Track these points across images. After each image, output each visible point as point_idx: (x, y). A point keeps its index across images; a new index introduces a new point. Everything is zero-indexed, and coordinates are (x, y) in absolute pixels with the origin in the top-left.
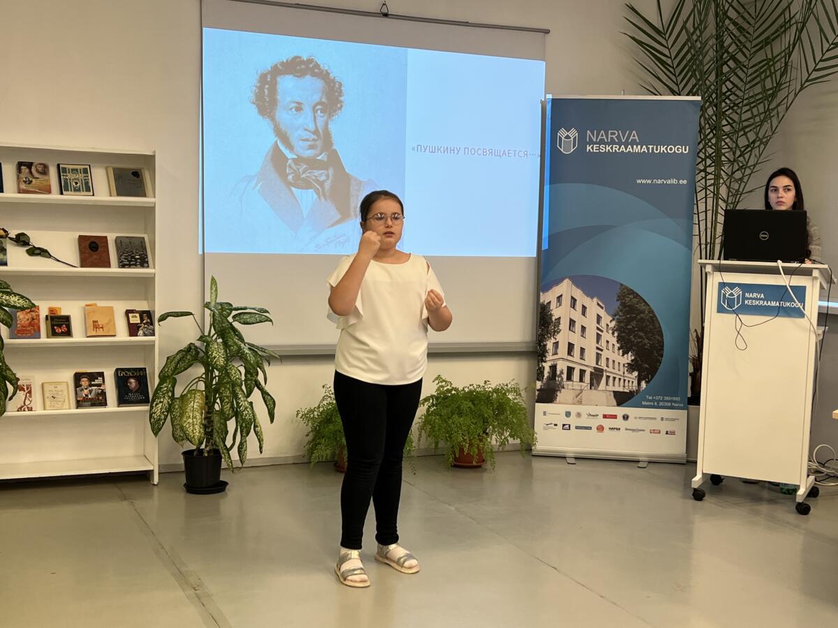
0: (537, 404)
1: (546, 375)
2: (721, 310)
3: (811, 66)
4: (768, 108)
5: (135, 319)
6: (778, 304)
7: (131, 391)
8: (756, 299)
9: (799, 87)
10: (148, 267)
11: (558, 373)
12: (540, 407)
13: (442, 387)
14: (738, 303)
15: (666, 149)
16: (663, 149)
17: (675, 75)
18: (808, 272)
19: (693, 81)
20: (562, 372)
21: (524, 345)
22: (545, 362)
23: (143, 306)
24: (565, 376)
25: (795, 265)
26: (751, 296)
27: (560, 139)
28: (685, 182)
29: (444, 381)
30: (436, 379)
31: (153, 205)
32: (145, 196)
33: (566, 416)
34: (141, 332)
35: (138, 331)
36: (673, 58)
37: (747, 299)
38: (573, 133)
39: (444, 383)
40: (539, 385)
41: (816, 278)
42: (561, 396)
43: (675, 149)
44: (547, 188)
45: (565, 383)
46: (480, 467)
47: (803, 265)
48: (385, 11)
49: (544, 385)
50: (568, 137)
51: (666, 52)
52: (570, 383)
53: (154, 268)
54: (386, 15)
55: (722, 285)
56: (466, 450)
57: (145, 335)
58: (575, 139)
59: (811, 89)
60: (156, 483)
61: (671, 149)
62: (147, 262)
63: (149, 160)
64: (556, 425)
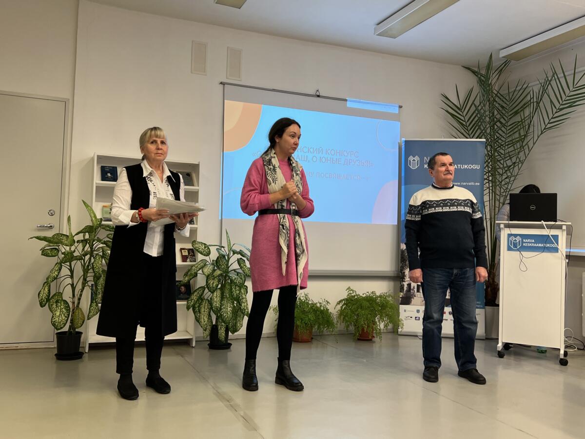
0: (400, 305)
1: (405, 289)
2: (509, 249)
3: (547, 121)
4: (522, 145)
5: (186, 253)
6: (542, 245)
7: (182, 293)
8: (530, 243)
9: (540, 133)
10: (194, 224)
11: (412, 288)
12: (402, 307)
13: (351, 293)
14: (519, 245)
15: (468, 166)
16: (466, 166)
17: (468, 130)
18: (560, 227)
19: (479, 131)
20: (414, 288)
21: (392, 273)
22: (405, 282)
23: (189, 246)
24: (416, 290)
25: (553, 223)
26: (527, 241)
27: (410, 161)
28: (478, 184)
29: (352, 290)
30: (348, 289)
31: (197, 191)
32: (193, 185)
33: (417, 312)
34: (188, 260)
35: (187, 259)
36: (466, 121)
37: (525, 243)
38: (417, 158)
39: (352, 292)
40: (401, 295)
41: (564, 230)
42: (414, 301)
43: (472, 167)
44: (403, 187)
45: (416, 293)
46: (371, 340)
47: (557, 223)
48: (318, 94)
49: (404, 295)
50: (414, 160)
51: (462, 118)
52: (418, 293)
53: (197, 224)
54: (319, 96)
55: (510, 235)
56: (365, 329)
57: (191, 261)
58: (418, 161)
59: (548, 133)
60: (194, 346)
61: (470, 167)
62: (193, 221)
63: (196, 167)
64: (411, 317)
